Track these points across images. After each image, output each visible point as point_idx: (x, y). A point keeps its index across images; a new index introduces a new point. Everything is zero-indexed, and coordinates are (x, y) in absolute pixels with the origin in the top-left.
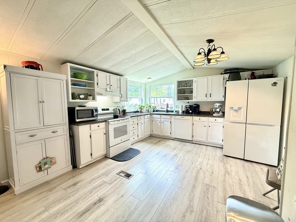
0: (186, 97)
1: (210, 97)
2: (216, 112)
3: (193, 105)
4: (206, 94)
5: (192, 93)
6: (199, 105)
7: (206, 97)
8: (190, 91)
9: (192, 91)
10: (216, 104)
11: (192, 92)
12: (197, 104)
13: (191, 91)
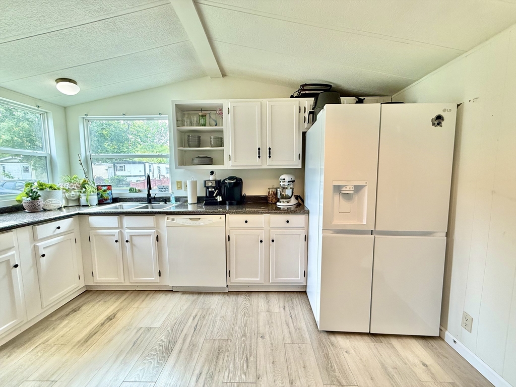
0: (206, 157)
1: (270, 157)
2: (283, 197)
3: (224, 180)
4: (259, 149)
5: (221, 145)
6: (241, 180)
7: (259, 157)
8: (215, 138)
9: (222, 139)
10: (283, 177)
11: (220, 143)
12: (236, 178)
13: (218, 138)
